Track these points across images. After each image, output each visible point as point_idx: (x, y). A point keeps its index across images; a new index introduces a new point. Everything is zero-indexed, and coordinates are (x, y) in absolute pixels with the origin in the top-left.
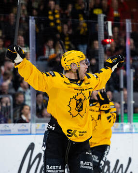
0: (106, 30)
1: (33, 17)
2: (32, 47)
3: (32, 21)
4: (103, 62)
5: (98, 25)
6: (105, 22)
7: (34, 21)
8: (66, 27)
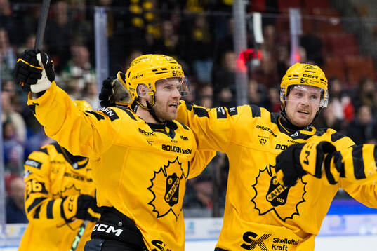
0: (250, 31)
1: (102, 9)
2: (102, 67)
3: (101, 17)
4: (245, 94)
5: (232, 21)
6: (249, 16)
7: (105, 16)
8: (168, 27)
